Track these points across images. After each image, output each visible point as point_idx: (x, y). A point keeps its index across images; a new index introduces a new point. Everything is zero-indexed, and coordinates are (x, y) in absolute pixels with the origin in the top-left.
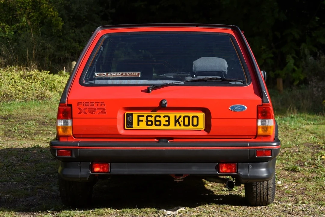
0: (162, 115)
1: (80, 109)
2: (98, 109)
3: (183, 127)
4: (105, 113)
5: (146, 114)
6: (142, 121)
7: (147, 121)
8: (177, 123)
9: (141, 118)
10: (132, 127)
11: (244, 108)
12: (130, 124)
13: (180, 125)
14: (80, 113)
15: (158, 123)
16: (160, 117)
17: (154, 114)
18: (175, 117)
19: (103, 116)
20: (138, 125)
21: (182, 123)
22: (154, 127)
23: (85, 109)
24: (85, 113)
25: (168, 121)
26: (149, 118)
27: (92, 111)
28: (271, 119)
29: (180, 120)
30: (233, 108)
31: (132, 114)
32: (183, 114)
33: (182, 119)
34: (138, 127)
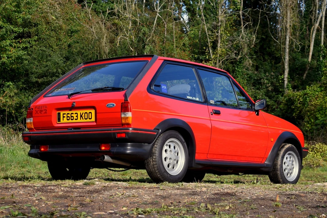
0: (74, 113)
1: (36, 111)
2: (44, 110)
3: (84, 120)
4: (46, 113)
5: (66, 112)
6: (65, 117)
7: (68, 117)
8: (81, 118)
9: (64, 115)
10: (60, 122)
11: (114, 105)
12: (59, 120)
13: (83, 119)
14: (36, 114)
15: (72, 118)
16: (73, 114)
17: (70, 112)
18: (81, 113)
19: (46, 114)
20: (63, 120)
21: (84, 117)
22: (70, 121)
23: (38, 110)
24: (38, 113)
25: (77, 116)
26: (68, 115)
27: (41, 111)
28: (129, 112)
29: (83, 116)
30: (108, 105)
31: (60, 113)
32: (84, 111)
33: (83, 115)
34: (63, 121)
